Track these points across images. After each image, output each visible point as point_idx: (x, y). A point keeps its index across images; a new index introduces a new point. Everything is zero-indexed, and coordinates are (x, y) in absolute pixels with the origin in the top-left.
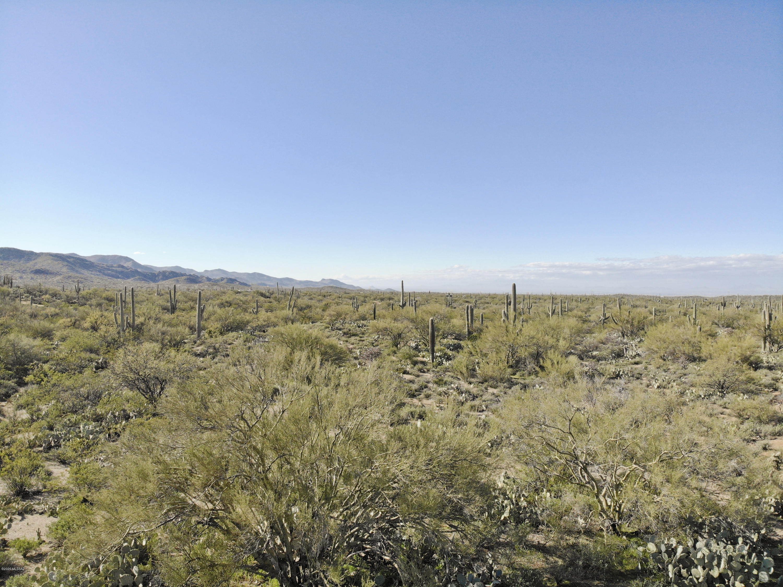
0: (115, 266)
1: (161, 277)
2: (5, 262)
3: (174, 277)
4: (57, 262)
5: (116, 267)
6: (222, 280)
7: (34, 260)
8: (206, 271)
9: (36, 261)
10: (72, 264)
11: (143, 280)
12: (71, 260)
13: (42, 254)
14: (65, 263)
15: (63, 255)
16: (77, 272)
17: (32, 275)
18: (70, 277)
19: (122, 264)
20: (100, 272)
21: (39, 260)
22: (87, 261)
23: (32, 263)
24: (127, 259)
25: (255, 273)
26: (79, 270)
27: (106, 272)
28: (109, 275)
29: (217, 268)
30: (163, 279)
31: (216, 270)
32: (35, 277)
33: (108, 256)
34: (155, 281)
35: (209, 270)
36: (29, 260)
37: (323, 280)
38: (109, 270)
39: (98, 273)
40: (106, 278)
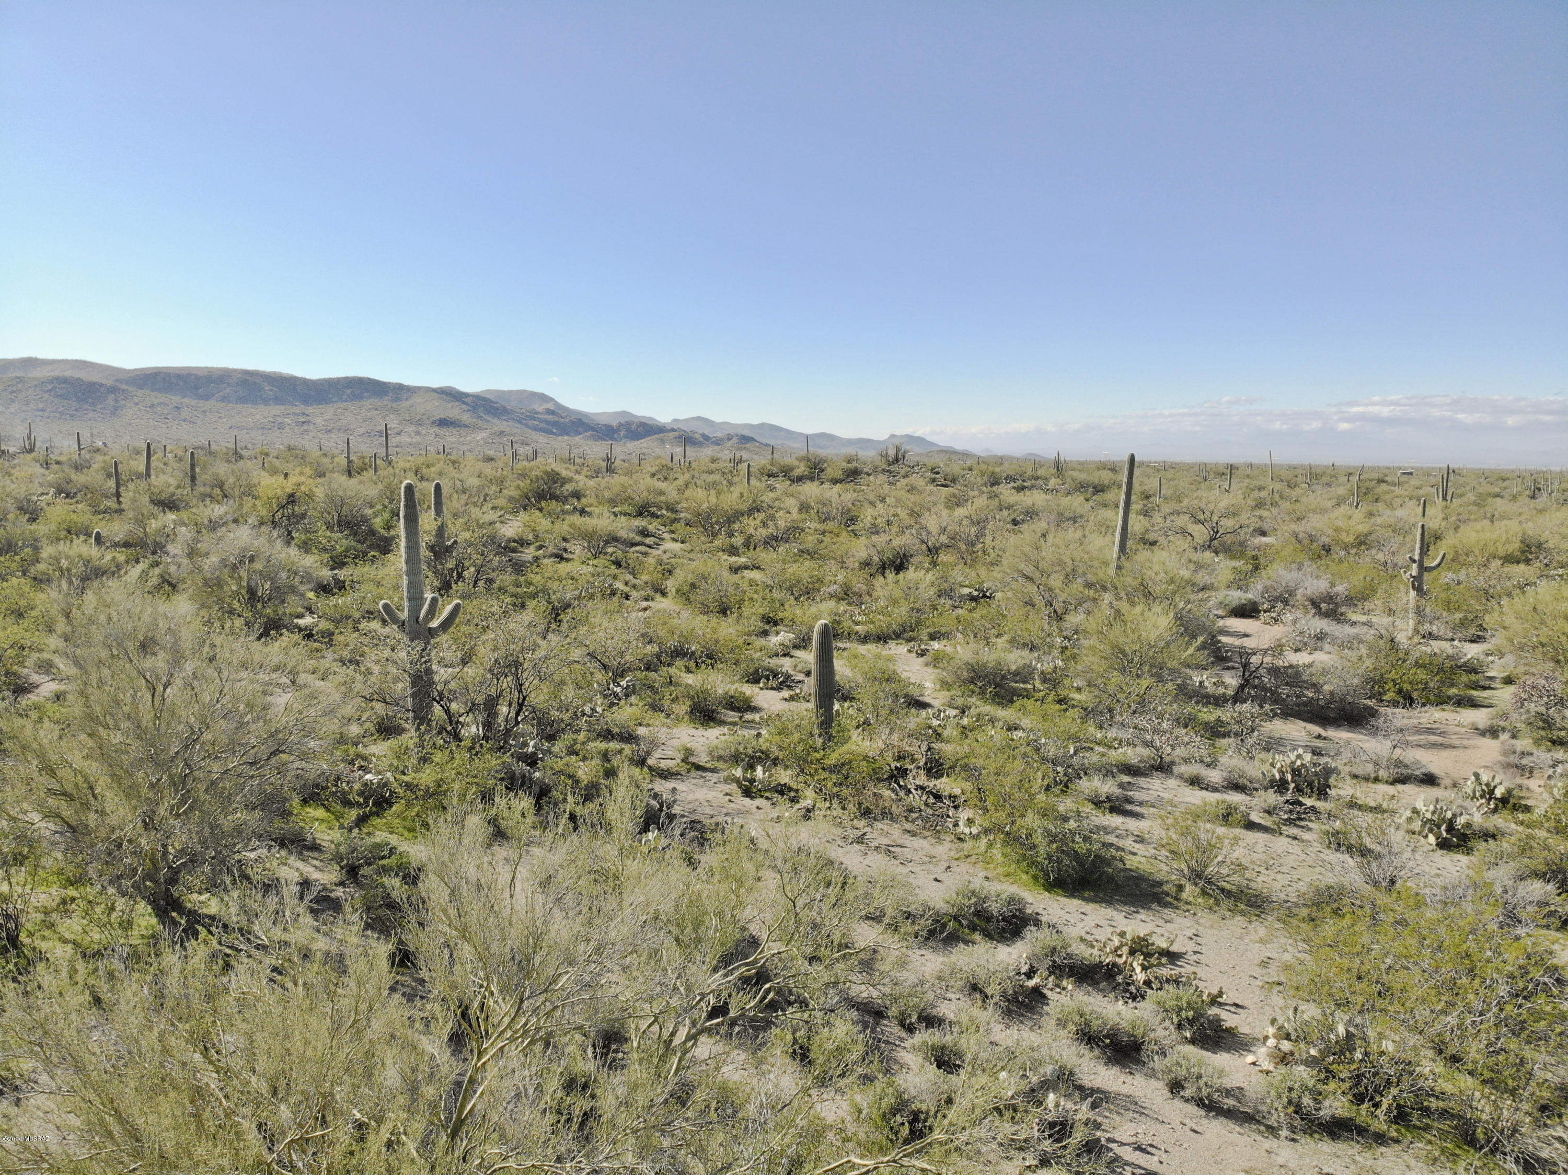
0: (541, 411)
1: (622, 433)
3: (650, 432)
4: (450, 405)
6: (729, 439)
7: (407, 399)
8: (675, 420)
11: (599, 438)
12: (468, 400)
13: (419, 388)
17: (436, 429)
21: (416, 399)
22: (495, 402)
24: (544, 398)
25: (763, 424)
27: (530, 423)
29: (695, 415)
30: (629, 437)
31: (693, 419)
32: (442, 431)
33: (510, 392)
35: (681, 418)
37: (893, 436)
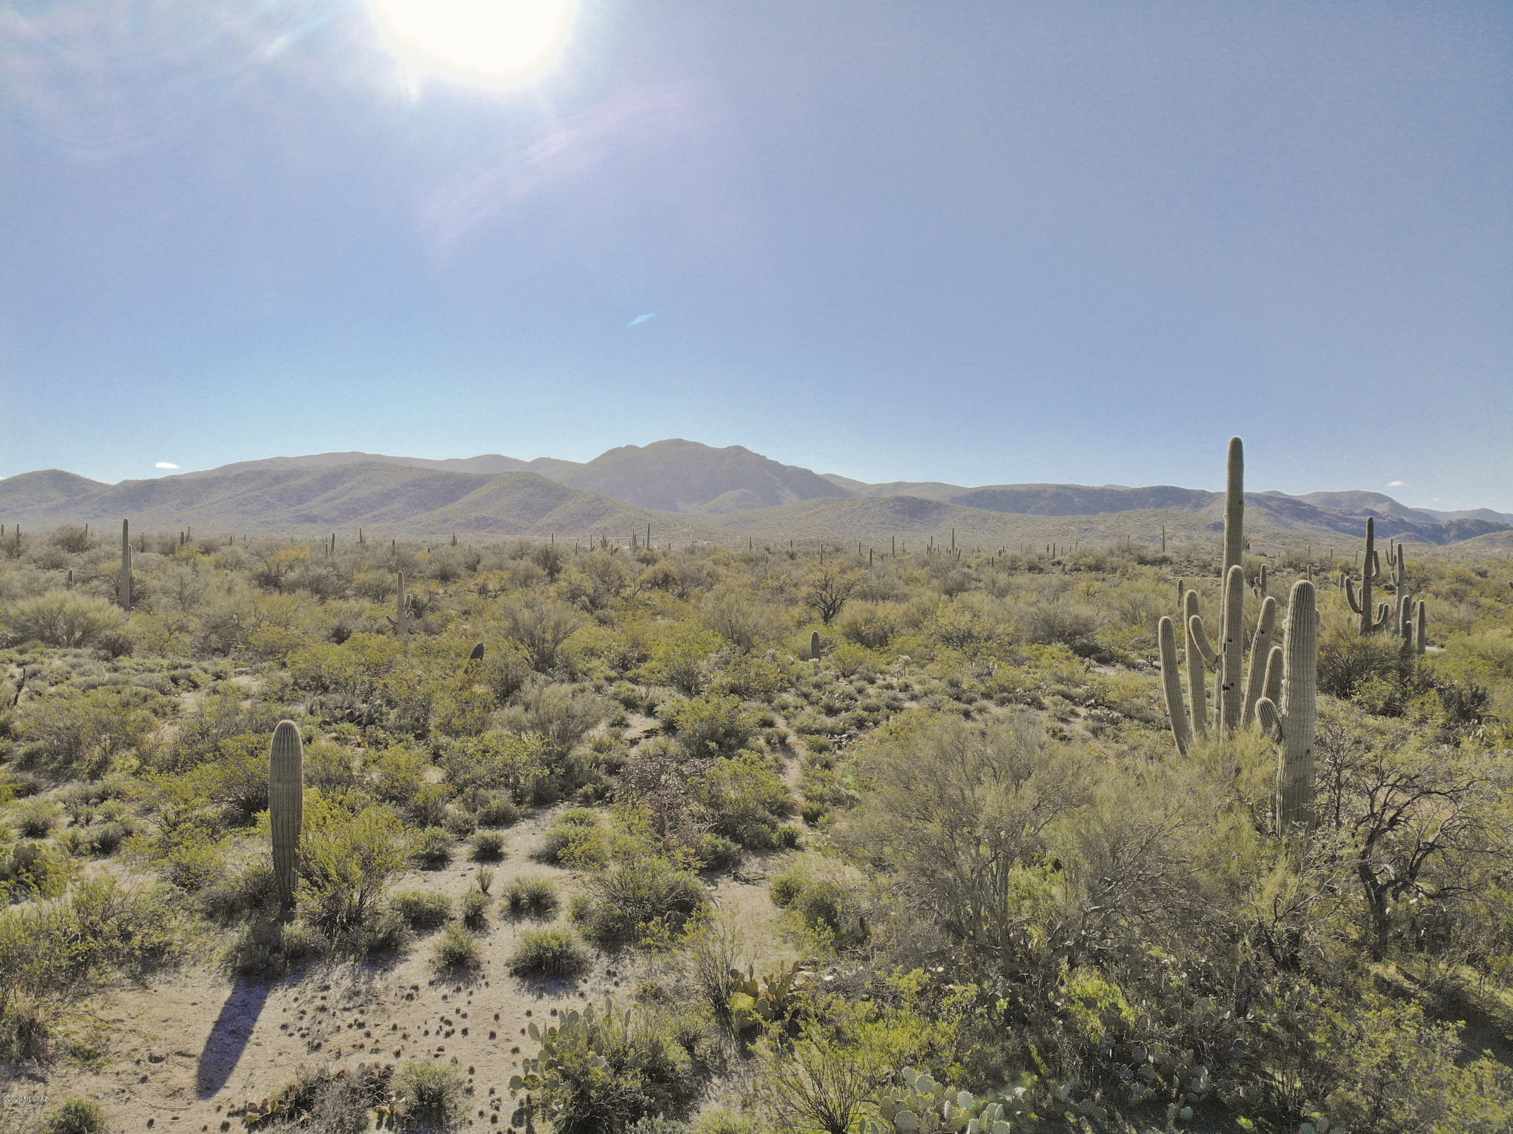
0: (1357, 511)
1: (1453, 533)
2: (1161, 510)
3: (1487, 531)
5: (1359, 515)
7: (1208, 505)
9: (1211, 507)
10: (1277, 512)
11: (1418, 539)
12: (1274, 504)
14: (1264, 510)
15: (1259, 495)
16: (1286, 525)
17: (1209, 534)
18: (1276, 535)
19: (1369, 507)
20: (1329, 525)
22: (1304, 505)
23: (1203, 512)
24: (1381, 498)
26: (1289, 521)
27: (1341, 524)
28: (1345, 531)
30: (1459, 537)
33: (1341, 494)
34: (1440, 541)
36: (1198, 506)
38: (1347, 520)
39: (1325, 528)
40: (1342, 535)
